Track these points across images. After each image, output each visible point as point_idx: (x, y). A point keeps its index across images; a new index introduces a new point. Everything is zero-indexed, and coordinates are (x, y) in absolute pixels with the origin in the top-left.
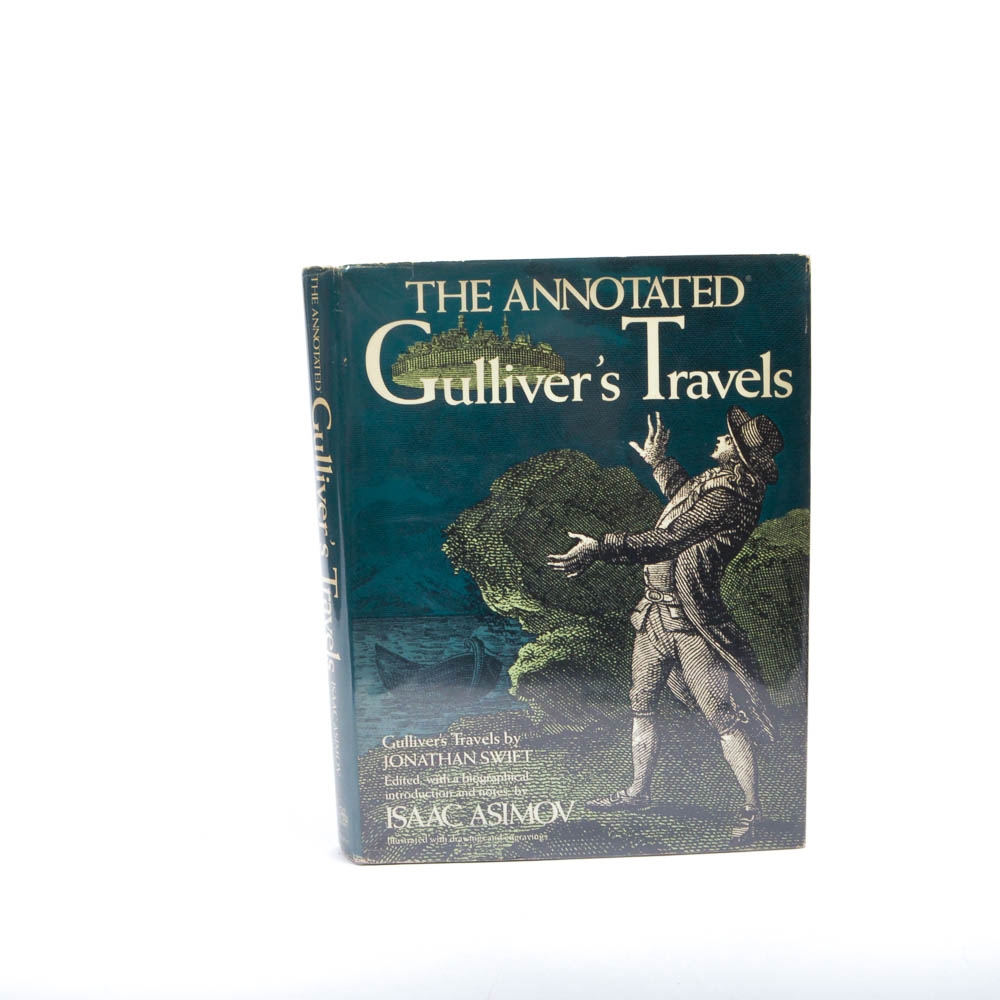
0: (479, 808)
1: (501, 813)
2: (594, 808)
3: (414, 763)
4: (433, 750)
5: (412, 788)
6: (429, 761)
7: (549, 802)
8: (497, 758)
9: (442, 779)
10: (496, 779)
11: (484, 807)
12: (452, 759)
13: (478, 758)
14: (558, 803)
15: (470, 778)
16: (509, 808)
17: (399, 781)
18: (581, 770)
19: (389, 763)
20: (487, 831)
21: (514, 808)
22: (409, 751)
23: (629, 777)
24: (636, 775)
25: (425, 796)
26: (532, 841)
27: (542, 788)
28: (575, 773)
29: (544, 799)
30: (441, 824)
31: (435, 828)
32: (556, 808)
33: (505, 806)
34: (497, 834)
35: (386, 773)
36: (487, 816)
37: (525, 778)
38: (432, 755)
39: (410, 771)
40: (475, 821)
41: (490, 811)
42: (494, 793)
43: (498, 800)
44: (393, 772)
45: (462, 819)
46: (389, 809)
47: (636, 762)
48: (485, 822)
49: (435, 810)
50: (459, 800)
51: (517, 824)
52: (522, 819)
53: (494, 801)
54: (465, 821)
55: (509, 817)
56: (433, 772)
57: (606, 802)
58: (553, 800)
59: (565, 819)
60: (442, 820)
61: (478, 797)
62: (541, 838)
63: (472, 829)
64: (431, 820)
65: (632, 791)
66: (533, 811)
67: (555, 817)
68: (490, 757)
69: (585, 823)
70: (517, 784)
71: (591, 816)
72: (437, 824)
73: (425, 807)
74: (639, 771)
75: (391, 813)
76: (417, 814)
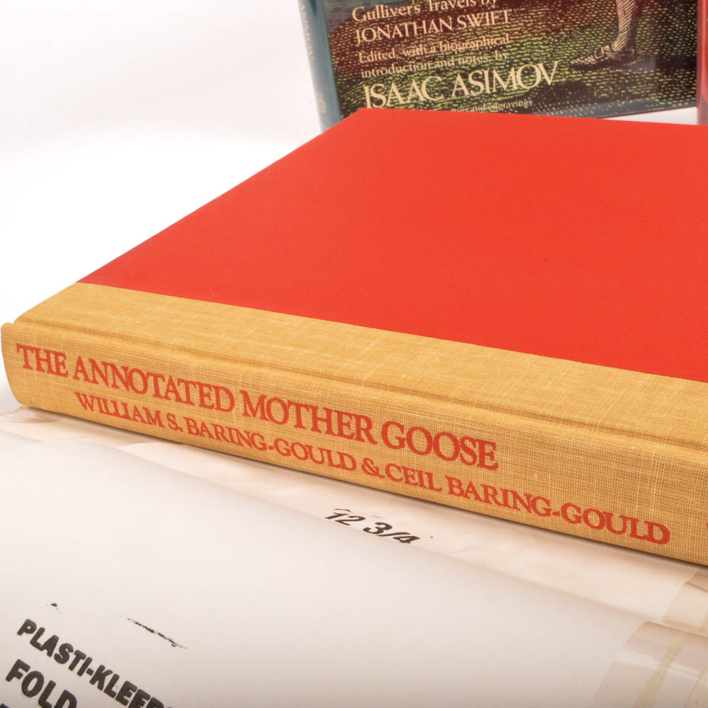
0: (459, 78)
1: (482, 81)
2: (577, 67)
3: (388, 36)
4: (406, 18)
5: (388, 63)
6: (403, 32)
7: (531, 65)
8: (475, 21)
9: (418, 51)
10: (475, 45)
11: (465, 76)
12: (428, 27)
13: (455, 24)
14: (541, 65)
15: (448, 47)
16: (491, 75)
17: (374, 56)
18: (563, 26)
19: (361, 37)
20: (470, 102)
21: (496, 75)
22: (381, 23)
23: (613, 30)
24: (621, 27)
25: (402, 70)
26: (517, 108)
27: (524, 51)
28: (557, 31)
29: (526, 62)
30: (422, 99)
31: (416, 105)
32: (540, 71)
33: (486, 73)
34: (480, 104)
35: (359, 49)
36: (468, 86)
37: (506, 40)
38: (406, 25)
39: (384, 45)
40: (457, 93)
41: (471, 81)
42: (473, 60)
43: (479, 67)
44: (367, 48)
45: (443, 92)
46: (366, 88)
47: (620, 13)
48: (466, 92)
49: (414, 84)
50: (439, 72)
51: (500, 92)
52: (504, 85)
53: (473, 69)
54: (446, 93)
55: (491, 85)
56: (408, 44)
57: (591, 60)
58: (536, 62)
59: (549, 82)
60: (423, 95)
61: (457, 67)
62: (526, 104)
63: (454, 101)
64: (411, 95)
65: (617, 45)
66: (516, 76)
67: (538, 80)
68: (467, 22)
69: (570, 85)
70: (497, 48)
71: (576, 76)
72: (417, 99)
73: (403, 81)
74: (624, 23)
75: (369, 92)
76: (396, 91)
